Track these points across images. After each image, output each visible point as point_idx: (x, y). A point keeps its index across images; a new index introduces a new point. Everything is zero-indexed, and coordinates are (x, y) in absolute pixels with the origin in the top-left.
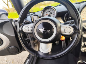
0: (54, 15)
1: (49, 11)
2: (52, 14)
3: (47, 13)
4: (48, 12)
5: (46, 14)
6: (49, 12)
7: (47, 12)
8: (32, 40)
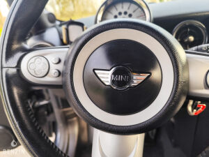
1: (123, 11)
3: (116, 17)
6: (123, 15)
8: (59, 107)
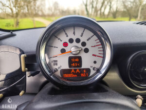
0: (96, 59)
1: (74, 38)
2: (86, 51)
3: (65, 44)
4: (71, 41)
5: (63, 51)
6: (75, 43)
7: (66, 40)
